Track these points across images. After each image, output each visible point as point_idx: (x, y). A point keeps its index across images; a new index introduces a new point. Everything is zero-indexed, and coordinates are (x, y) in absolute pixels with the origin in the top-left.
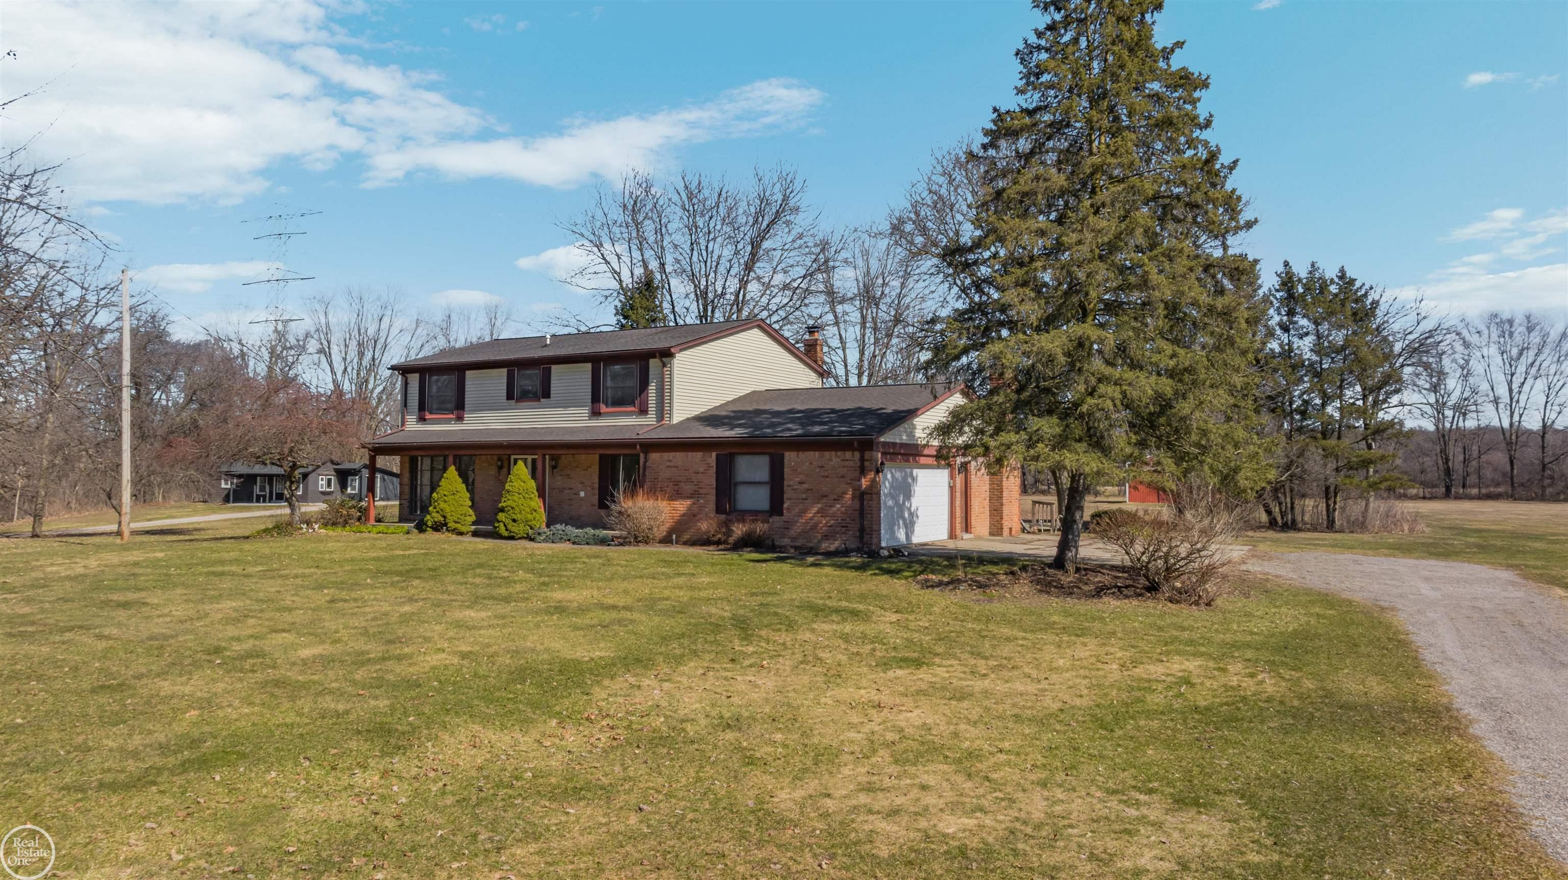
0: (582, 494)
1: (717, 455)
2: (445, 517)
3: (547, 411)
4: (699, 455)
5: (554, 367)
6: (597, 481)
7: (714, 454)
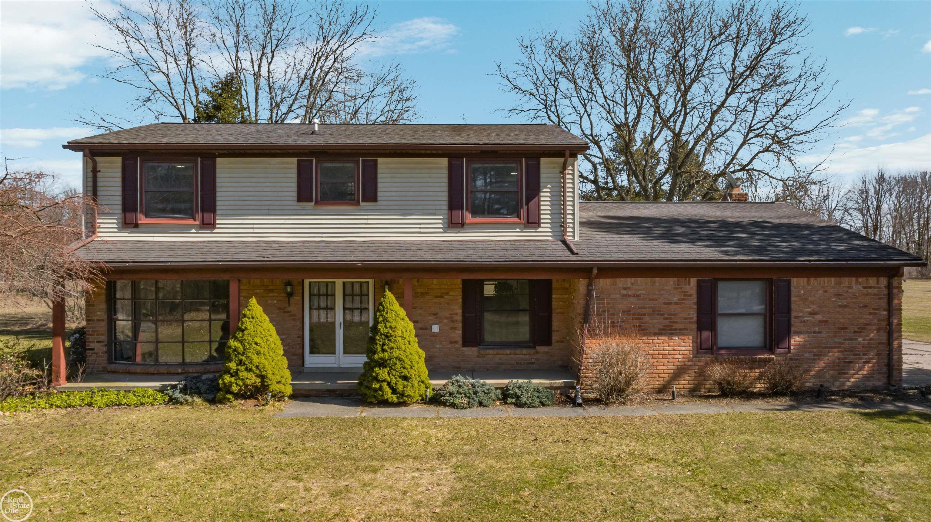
0: (435, 329)
1: (699, 282)
2: (263, 377)
3: (374, 219)
4: (672, 281)
5: (381, 161)
6: (459, 311)
7: (693, 281)
